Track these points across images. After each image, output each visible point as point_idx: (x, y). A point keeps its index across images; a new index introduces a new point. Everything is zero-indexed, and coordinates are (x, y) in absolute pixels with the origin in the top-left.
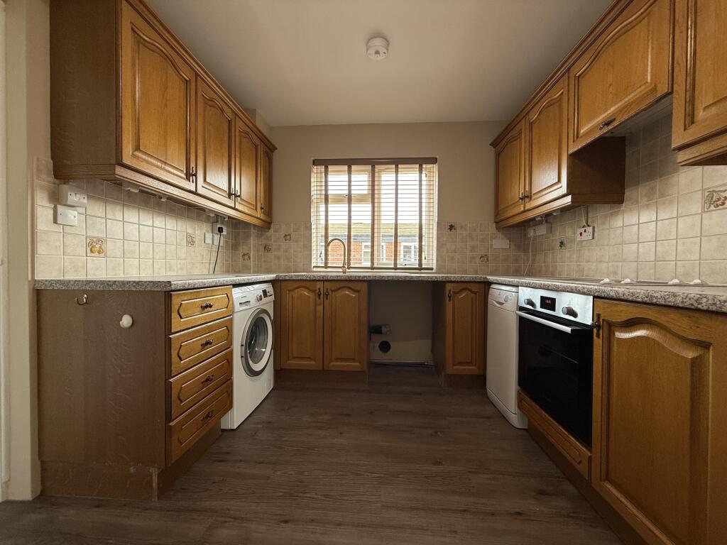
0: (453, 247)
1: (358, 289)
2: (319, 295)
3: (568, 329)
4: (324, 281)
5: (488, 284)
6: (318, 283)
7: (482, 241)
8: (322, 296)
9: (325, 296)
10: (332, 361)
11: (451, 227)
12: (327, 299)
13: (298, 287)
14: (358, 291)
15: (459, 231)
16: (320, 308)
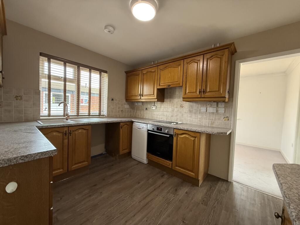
0: (113, 107)
1: (87, 128)
2: (66, 134)
3: (168, 136)
4: (68, 127)
5: (132, 122)
6: (65, 128)
7: (122, 105)
8: (67, 135)
9: (69, 134)
10: (73, 166)
11: (112, 100)
12: (70, 135)
13: (52, 132)
14: (87, 130)
15: (115, 101)
16: (66, 141)
